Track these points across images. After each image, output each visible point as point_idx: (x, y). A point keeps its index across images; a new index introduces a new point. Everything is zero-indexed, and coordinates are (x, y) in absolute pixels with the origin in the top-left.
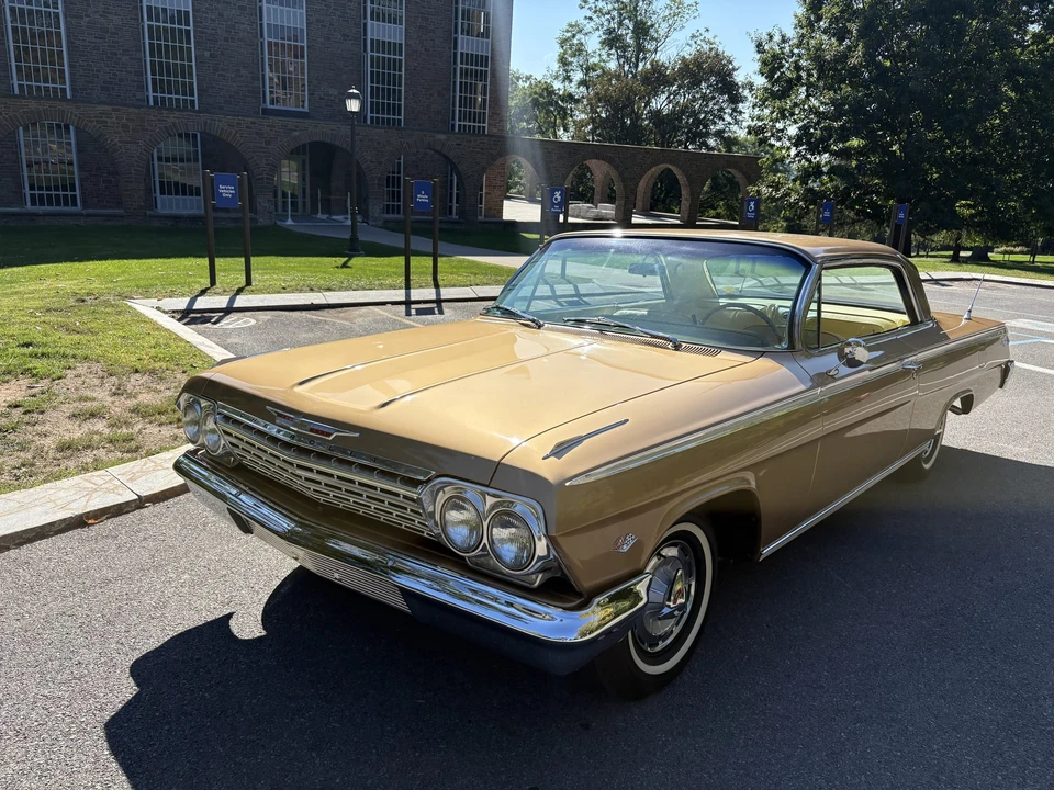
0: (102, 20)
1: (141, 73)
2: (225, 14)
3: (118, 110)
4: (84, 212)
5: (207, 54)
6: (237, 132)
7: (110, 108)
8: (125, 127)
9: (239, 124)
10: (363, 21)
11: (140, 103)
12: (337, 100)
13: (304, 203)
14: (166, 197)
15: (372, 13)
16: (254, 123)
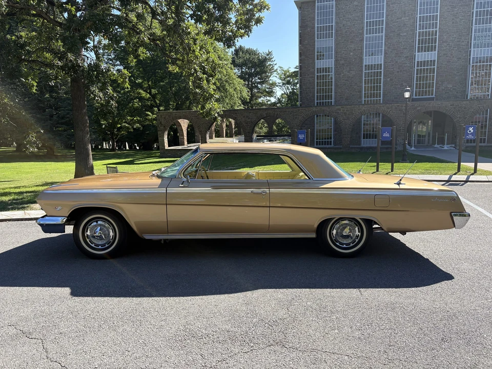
0: (348, 73)
1: (360, 92)
2: (399, 61)
3: (343, 107)
4: (335, 147)
5: (389, 79)
6: (390, 111)
7: (340, 107)
8: (345, 113)
9: (392, 107)
10: (469, 50)
11: (359, 103)
12: (452, 89)
13: (429, 139)
14: (365, 139)
15: (474, 45)
16: (399, 106)
